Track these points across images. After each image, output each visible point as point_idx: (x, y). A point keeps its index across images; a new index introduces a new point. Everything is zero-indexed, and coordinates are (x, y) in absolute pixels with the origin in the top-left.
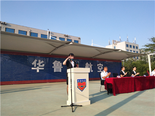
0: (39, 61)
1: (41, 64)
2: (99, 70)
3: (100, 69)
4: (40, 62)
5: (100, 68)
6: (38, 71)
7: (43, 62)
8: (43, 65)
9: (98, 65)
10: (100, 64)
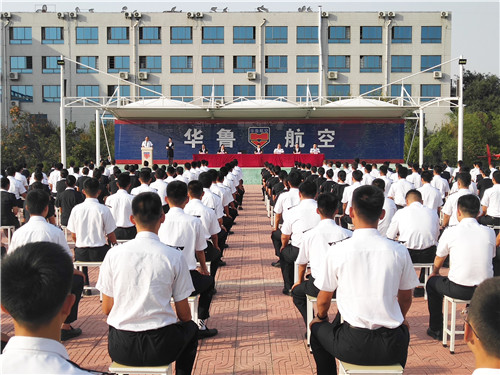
0: (195, 130)
1: (198, 136)
2: (323, 143)
3: (326, 141)
4: (196, 133)
5: (326, 138)
6: (193, 146)
7: (200, 132)
8: (202, 137)
9: (319, 133)
10: (326, 131)
